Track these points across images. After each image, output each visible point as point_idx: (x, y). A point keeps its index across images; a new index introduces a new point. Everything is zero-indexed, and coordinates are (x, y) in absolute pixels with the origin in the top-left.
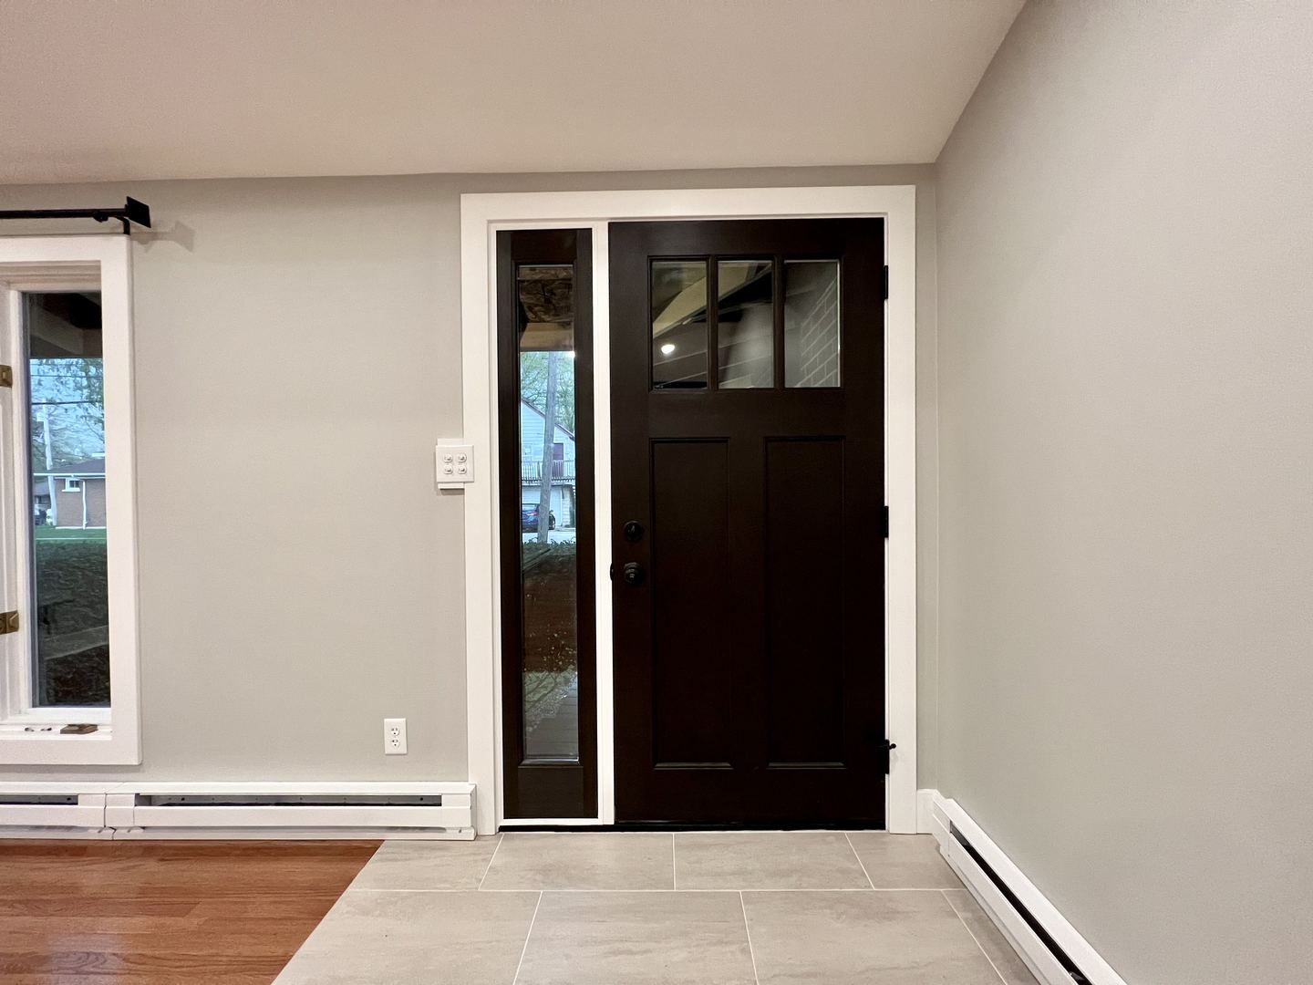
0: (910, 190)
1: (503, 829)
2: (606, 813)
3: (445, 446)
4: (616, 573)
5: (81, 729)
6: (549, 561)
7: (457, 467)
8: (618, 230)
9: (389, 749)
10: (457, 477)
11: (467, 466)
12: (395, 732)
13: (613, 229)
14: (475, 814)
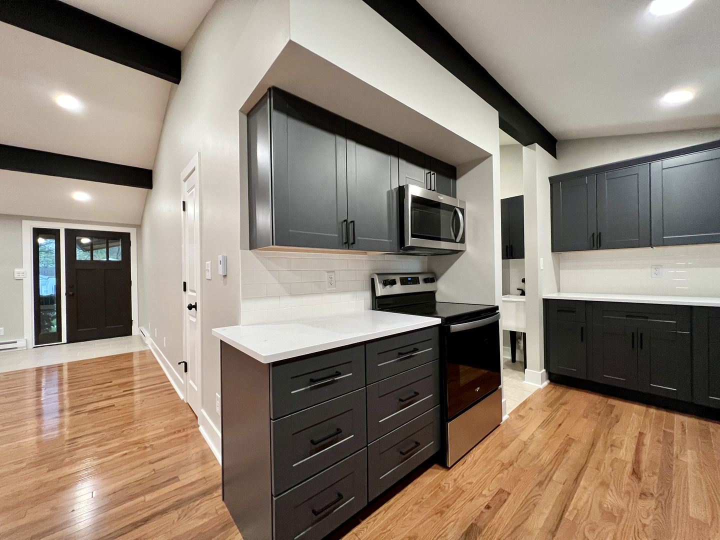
1: (34, 347)
2: (64, 340)
3: (17, 270)
4: (66, 294)
6: (47, 297)
10: (20, 277)
11: (25, 274)
13: (66, 230)
14: (27, 345)
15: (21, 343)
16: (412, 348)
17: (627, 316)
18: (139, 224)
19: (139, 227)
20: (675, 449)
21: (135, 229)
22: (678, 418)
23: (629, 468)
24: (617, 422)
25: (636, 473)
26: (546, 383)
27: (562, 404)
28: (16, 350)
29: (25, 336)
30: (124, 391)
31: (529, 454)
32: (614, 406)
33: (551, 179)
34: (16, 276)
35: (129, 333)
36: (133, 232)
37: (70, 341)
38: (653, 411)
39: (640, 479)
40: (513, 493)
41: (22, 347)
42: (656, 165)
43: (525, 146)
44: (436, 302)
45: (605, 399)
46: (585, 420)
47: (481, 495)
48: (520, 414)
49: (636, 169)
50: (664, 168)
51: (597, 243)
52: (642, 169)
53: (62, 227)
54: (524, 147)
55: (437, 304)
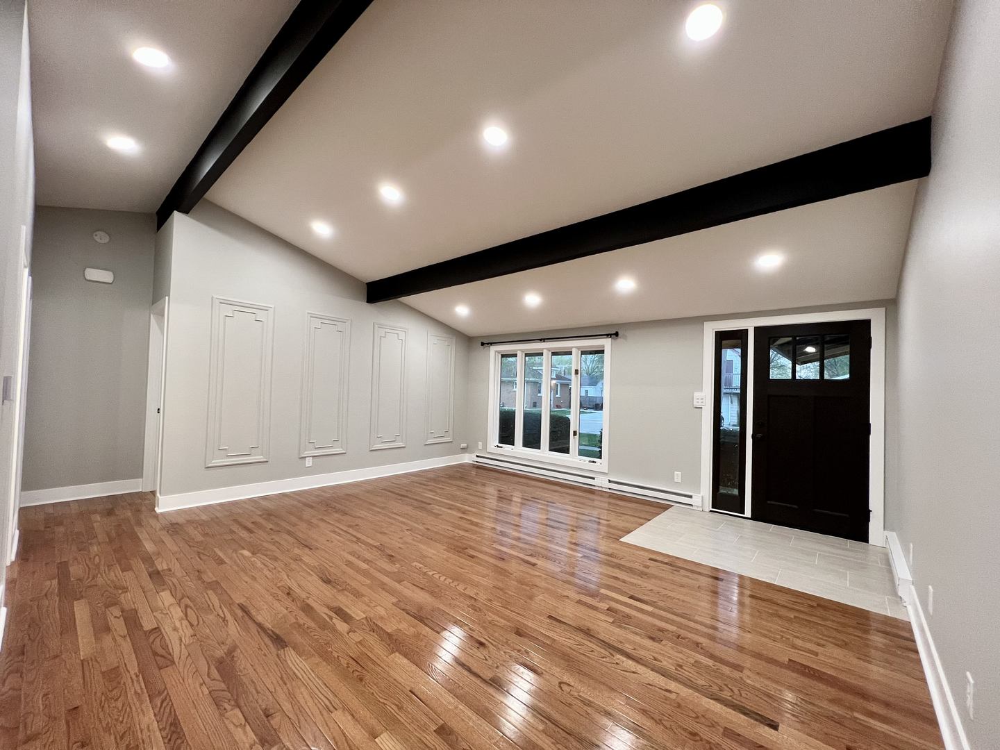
0: (883, 310)
1: (711, 511)
2: (748, 513)
3: (697, 394)
4: (753, 436)
5: (593, 462)
6: (729, 433)
7: (700, 401)
8: (757, 329)
9: (676, 480)
10: (700, 404)
11: (704, 400)
12: (678, 476)
14: (702, 504)
15: (696, 501)
18: (892, 296)
19: (892, 305)
28: (691, 508)
29: (701, 490)
34: (695, 402)
36: (877, 317)
37: (755, 517)
41: (697, 506)
53: (752, 325)
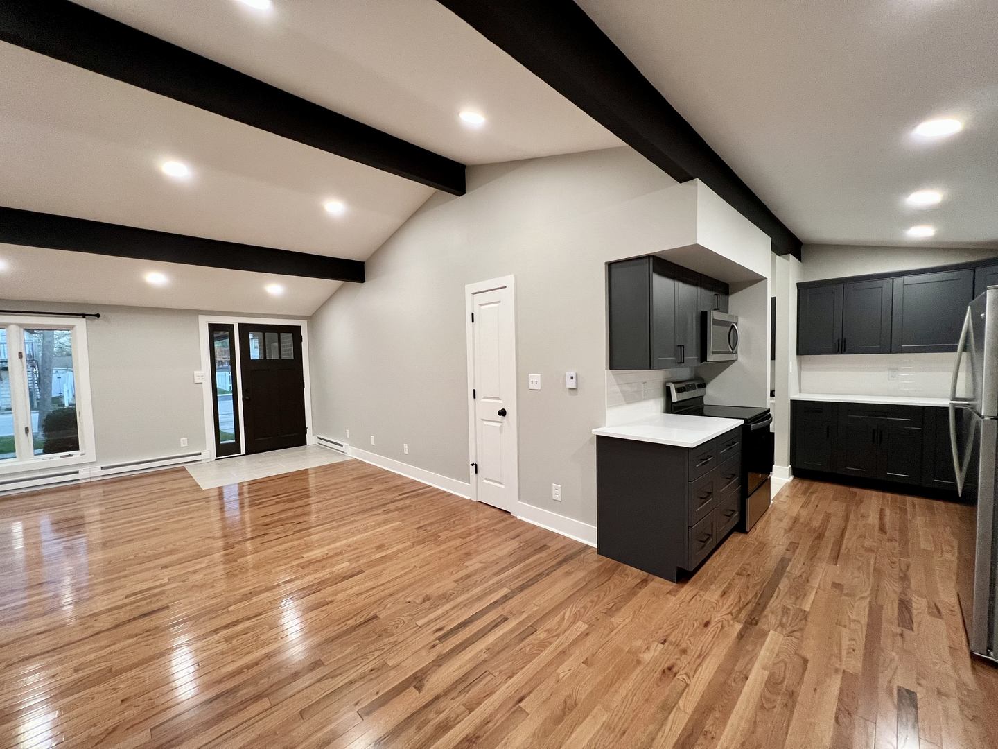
1: (216, 460)
2: (243, 451)
3: (196, 373)
4: (243, 399)
5: (68, 456)
9: (182, 445)
10: (200, 380)
11: (204, 377)
12: (184, 441)
13: (239, 324)
15: (204, 455)
16: (730, 442)
17: (869, 415)
18: (311, 315)
19: (310, 318)
20: (909, 517)
21: (306, 321)
22: (909, 499)
23: (877, 528)
24: (862, 502)
25: (882, 529)
26: (792, 478)
27: (812, 493)
28: (200, 462)
29: (207, 446)
30: (400, 495)
31: (802, 524)
32: (856, 493)
33: (798, 285)
34: (196, 380)
35: (302, 441)
36: (304, 325)
37: (248, 452)
38: (889, 495)
39: (886, 533)
40: (801, 542)
41: (206, 460)
42: (898, 280)
43: (779, 255)
44: (704, 405)
45: (848, 488)
46: (837, 503)
47: (779, 544)
48: (781, 500)
49: (879, 282)
50: (905, 283)
51: (842, 347)
52: (886, 283)
53: (235, 321)
54: (778, 257)
55: (705, 408)
